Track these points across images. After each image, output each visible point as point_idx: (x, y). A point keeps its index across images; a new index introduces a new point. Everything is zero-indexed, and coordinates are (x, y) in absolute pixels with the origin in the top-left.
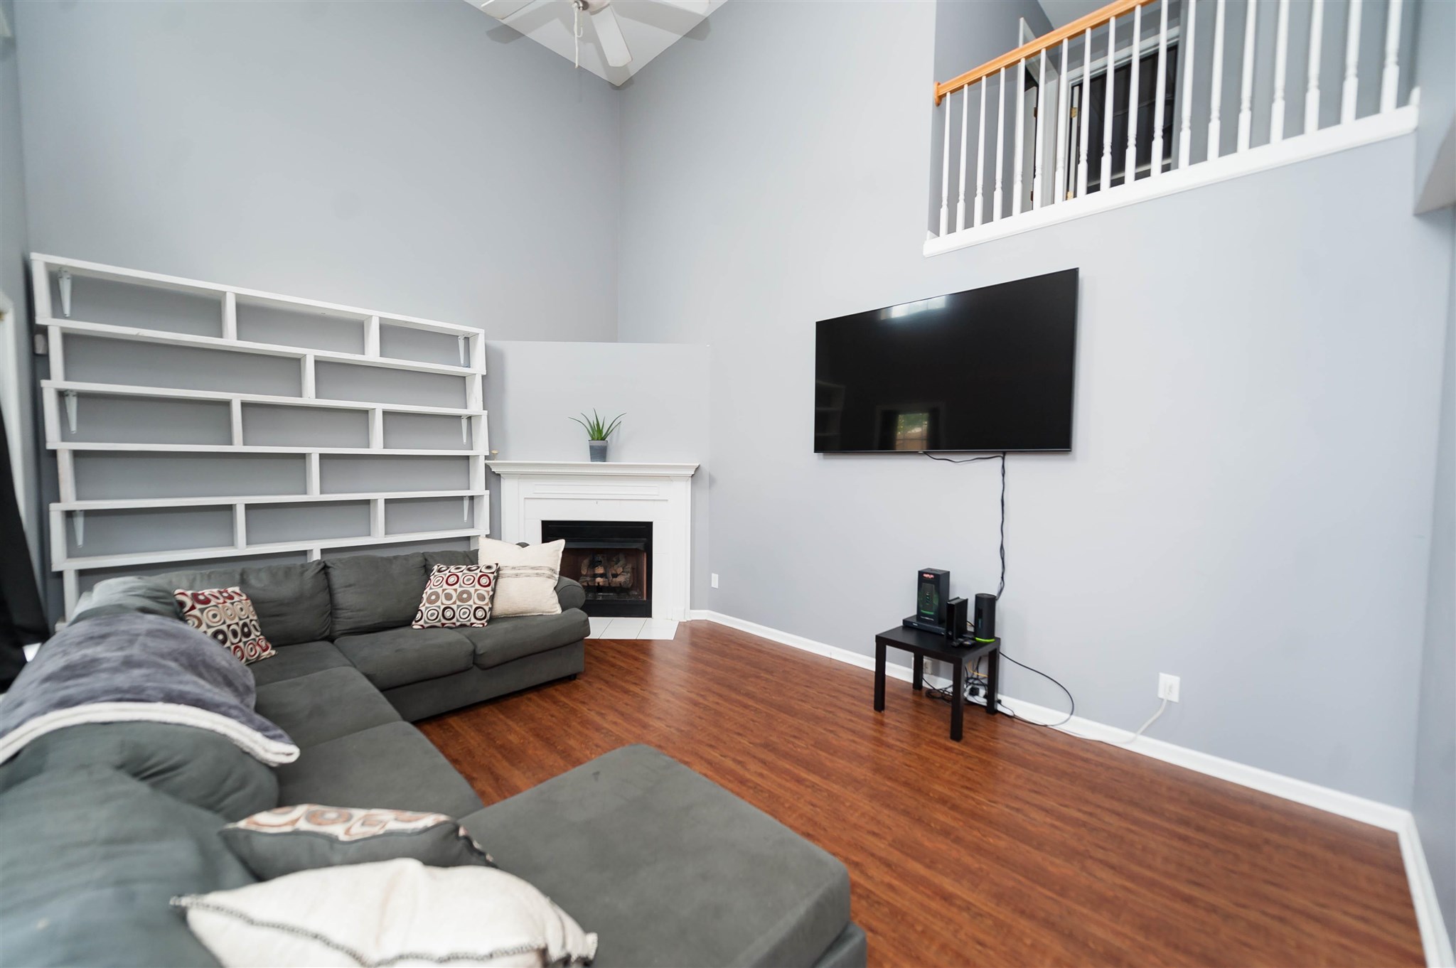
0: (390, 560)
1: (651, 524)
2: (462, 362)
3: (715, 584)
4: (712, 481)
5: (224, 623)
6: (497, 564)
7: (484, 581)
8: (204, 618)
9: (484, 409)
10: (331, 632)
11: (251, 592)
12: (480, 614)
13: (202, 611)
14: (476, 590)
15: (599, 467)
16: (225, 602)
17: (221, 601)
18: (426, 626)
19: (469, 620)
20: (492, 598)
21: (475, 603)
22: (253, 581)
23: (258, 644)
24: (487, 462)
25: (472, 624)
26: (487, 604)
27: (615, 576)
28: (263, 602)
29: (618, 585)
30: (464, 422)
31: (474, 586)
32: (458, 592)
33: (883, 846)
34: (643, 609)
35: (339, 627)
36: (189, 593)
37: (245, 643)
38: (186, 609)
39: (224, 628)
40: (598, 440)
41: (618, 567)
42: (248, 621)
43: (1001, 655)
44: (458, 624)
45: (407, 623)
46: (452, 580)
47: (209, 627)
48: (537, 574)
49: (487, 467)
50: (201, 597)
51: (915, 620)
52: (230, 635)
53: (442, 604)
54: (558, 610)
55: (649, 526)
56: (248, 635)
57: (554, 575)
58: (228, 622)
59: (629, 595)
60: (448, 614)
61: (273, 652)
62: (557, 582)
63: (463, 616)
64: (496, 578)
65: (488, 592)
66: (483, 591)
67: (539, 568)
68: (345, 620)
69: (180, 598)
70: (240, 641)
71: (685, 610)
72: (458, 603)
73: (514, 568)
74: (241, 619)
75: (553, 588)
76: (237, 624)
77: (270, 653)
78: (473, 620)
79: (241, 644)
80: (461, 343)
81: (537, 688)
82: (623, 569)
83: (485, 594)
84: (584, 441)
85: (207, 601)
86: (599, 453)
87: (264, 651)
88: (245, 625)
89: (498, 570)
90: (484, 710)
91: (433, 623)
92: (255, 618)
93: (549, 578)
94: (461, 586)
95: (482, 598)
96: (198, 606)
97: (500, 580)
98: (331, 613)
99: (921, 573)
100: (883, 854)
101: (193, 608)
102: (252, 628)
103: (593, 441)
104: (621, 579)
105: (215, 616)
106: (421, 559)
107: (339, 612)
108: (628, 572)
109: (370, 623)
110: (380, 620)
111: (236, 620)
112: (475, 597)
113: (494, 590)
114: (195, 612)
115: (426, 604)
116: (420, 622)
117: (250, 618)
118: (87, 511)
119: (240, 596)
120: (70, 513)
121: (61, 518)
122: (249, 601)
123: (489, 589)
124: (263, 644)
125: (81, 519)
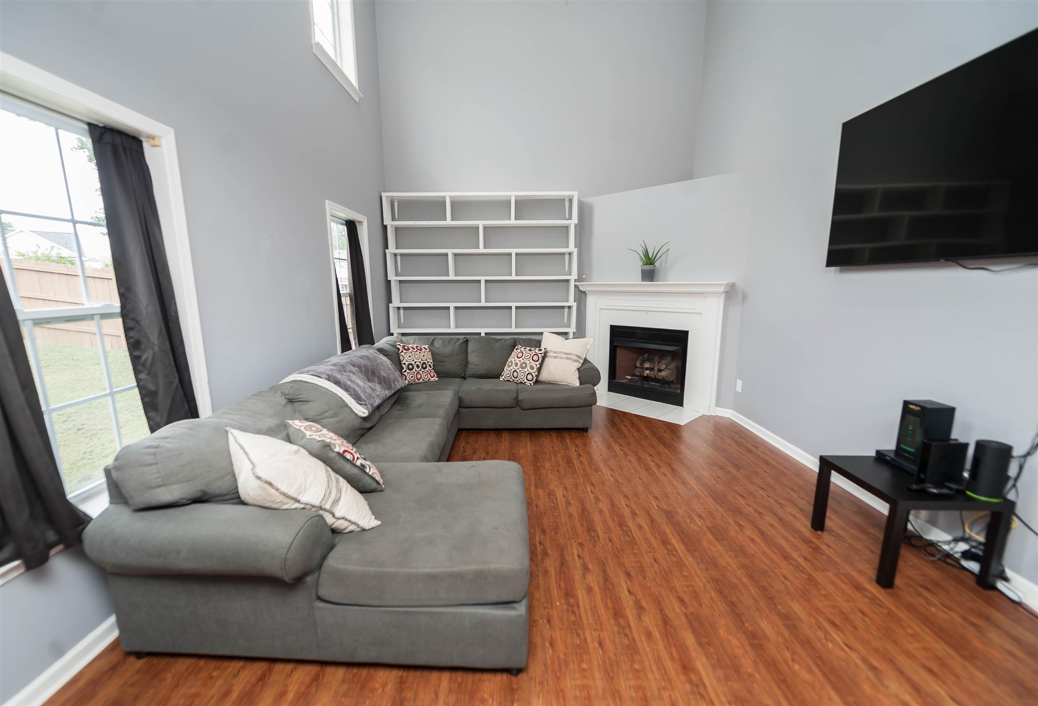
0: (496, 340)
1: (687, 333)
2: (567, 217)
3: (739, 389)
4: (745, 297)
5: (413, 360)
6: (545, 349)
7: (536, 358)
8: (405, 357)
9: (575, 248)
10: (465, 375)
11: (433, 349)
12: (530, 377)
13: (405, 353)
14: (530, 363)
15: (649, 286)
16: (417, 351)
17: (415, 350)
18: (505, 379)
19: (524, 380)
20: (539, 370)
21: (528, 370)
22: (436, 344)
23: (430, 374)
24: (576, 283)
25: (525, 382)
26: (535, 372)
27: (660, 371)
28: (437, 354)
29: (662, 378)
30: (567, 257)
31: (529, 360)
32: (521, 362)
33: (678, 610)
34: (677, 399)
35: (468, 373)
36: (402, 345)
37: (423, 372)
38: (400, 352)
39: (413, 363)
40: (647, 265)
41: (662, 364)
42: (426, 362)
43: (1015, 518)
44: (519, 381)
45: (498, 376)
46: (520, 355)
47: (407, 361)
48: (567, 358)
49: (576, 286)
50: (406, 347)
51: (892, 455)
52: (415, 367)
53: (513, 368)
54: (577, 384)
55: (685, 334)
56: (425, 368)
57: (580, 360)
58: (415, 361)
59: (670, 387)
60: (515, 374)
61: (437, 379)
62: (581, 365)
63: (522, 377)
64: (544, 358)
65: (536, 365)
66: (533, 364)
67: (570, 354)
68: (472, 369)
69: (398, 346)
70: (421, 370)
71: (710, 406)
72: (520, 369)
73: (555, 352)
74: (422, 360)
75: (575, 369)
76: (420, 362)
77: (435, 379)
78: (526, 381)
79: (421, 372)
80: (567, 203)
81: (559, 430)
82: (666, 366)
83: (535, 366)
84: (637, 266)
85: (408, 349)
86: (649, 274)
87: (432, 377)
88: (424, 363)
89: (546, 353)
90: (524, 434)
91: (508, 379)
92: (431, 361)
93: (575, 361)
94: (523, 359)
95: (532, 368)
96: (404, 351)
97: (547, 360)
98: (466, 365)
99: (906, 404)
100: (671, 614)
101: (402, 352)
102: (428, 366)
103: (644, 266)
104: (663, 374)
105: (410, 357)
106: (512, 341)
107: (469, 365)
108: (669, 369)
109: (479, 373)
110: (485, 372)
111: (420, 360)
112: (528, 367)
113: (541, 365)
114: (403, 354)
115: (506, 367)
116: (503, 377)
117: (428, 360)
118: (405, 308)
119: (426, 349)
120: (399, 308)
121: (394, 310)
122: (430, 353)
123: (537, 363)
124: (432, 374)
125: (402, 311)
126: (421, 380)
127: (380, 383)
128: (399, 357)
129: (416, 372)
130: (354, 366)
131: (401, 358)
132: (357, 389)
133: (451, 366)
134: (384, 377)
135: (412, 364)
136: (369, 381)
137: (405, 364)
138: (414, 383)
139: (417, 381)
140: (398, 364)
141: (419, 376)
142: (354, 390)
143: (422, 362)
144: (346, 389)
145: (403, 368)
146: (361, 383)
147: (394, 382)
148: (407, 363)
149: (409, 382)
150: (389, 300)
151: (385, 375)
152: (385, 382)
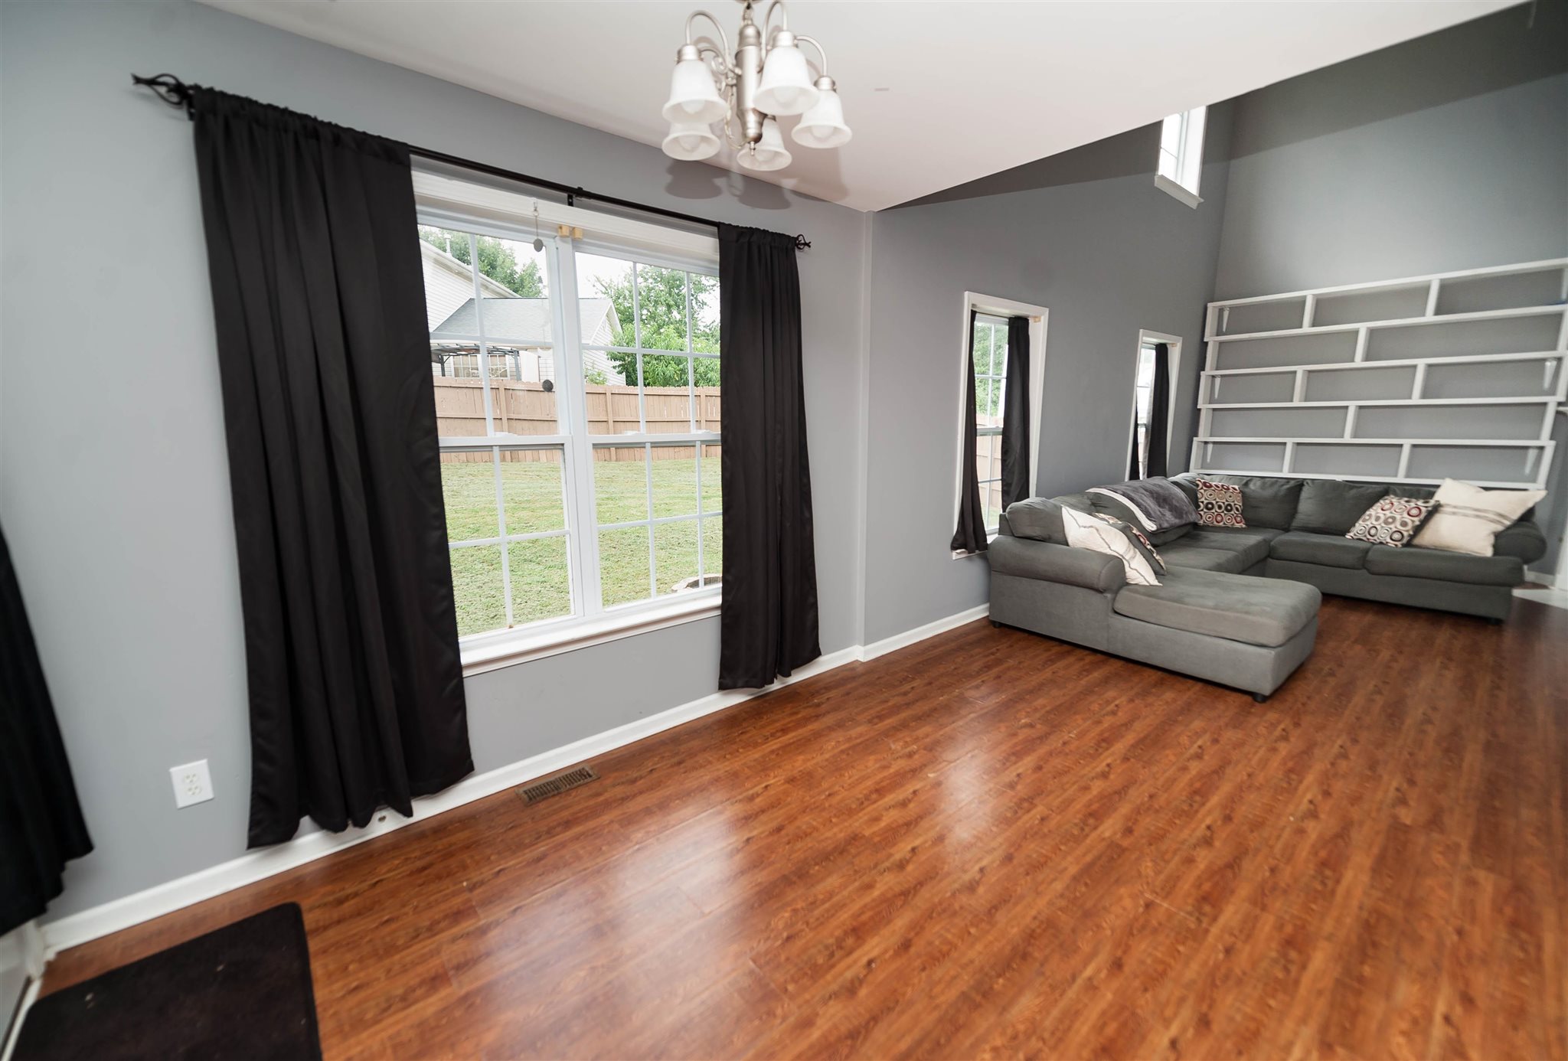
2: (1563, 297)
5: (1215, 500)
6: (1437, 502)
7: (1415, 512)
8: (1205, 494)
10: (1288, 526)
11: (1246, 490)
13: (1205, 491)
14: (1403, 518)
16: (1221, 490)
17: (1219, 489)
18: (1355, 538)
19: (1386, 540)
20: (1417, 529)
21: (1396, 528)
22: (1251, 487)
23: (1235, 518)
25: (1388, 543)
26: (1408, 532)
28: (1250, 498)
30: (1550, 365)
31: (1402, 515)
32: (1387, 517)
35: (1294, 524)
36: (1202, 481)
37: (1226, 515)
38: (1199, 489)
39: (1214, 502)
42: (1232, 504)
45: (1343, 534)
46: (1388, 507)
47: (1206, 499)
48: (1478, 516)
50: (1208, 485)
52: (1216, 507)
53: (1372, 524)
54: (1489, 553)
56: (1229, 511)
58: (1218, 500)
61: (1244, 526)
62: (1501, 528)
63: (1383, 536)
64: (1431, 513)
65: (1414, 522)
67: (1486, 511)
68: (1301, 521)
69: (1198, 482)
70: (1223, 512)
72: (1383, 525)
73: (1454, 507)
74: (1227, 501)
75: (1490, 532)
76: (1224, 503)
77: (1241, 526)
78: (1389, 540)
79: (1223, 514)
83: (1411, 523)
87: (1238, 523)
88: (1229, 505)
89: (1438, 507)
91: (1360, 537)
92: (1240, 504)
94: (1391, 513)
95: (1405, 525)
96: (1204, 488)
97: (1436, 517)
98: (1293, 515)
101: (1201, 489)
102: (1234, 508)
105: (1211, 495)
107: (1298, 515)
109: (1312, 526)
110: (1320, 528)
111: (1224, 501)
112: (1398, 523)
113: (1424, 522)
114: (1202, 491)
115: (1360, 522)
116: (1352, 534)
117: (1236, 502)
118: (1214, 443)
119: (1236, 490)
120: (1206, 443)
121: (1198, 446)
122: (1240, 495)
123: (1416, 519)
124: (1239, 519)
125: (1210, 447)
126: (1221, 524)
127: (1170, 510)
128: (1197, 494)
129: (1216, 513)
130: (1146, 490)
131: (1199, 495)
132: (1148, 507)
133: (1267, 513)
134: (1176, 506)
135: (1212, 504)
136: (1160, 506)
137: (1202, 502)
138: (1211, 525)
139: (1215, 523)
140: (1195, 500)
141: (1219, 518)
142: (1146, 508)
143: (1226, 503)
144: (1138, 505)
145: (1200, 506)
146: (1152, 505)
147: (1186, 513)
148: (1206, 502)
149: (1204, 522)
150: (1194, 432)
151: (1178, 505)
152: (1177, 511)
